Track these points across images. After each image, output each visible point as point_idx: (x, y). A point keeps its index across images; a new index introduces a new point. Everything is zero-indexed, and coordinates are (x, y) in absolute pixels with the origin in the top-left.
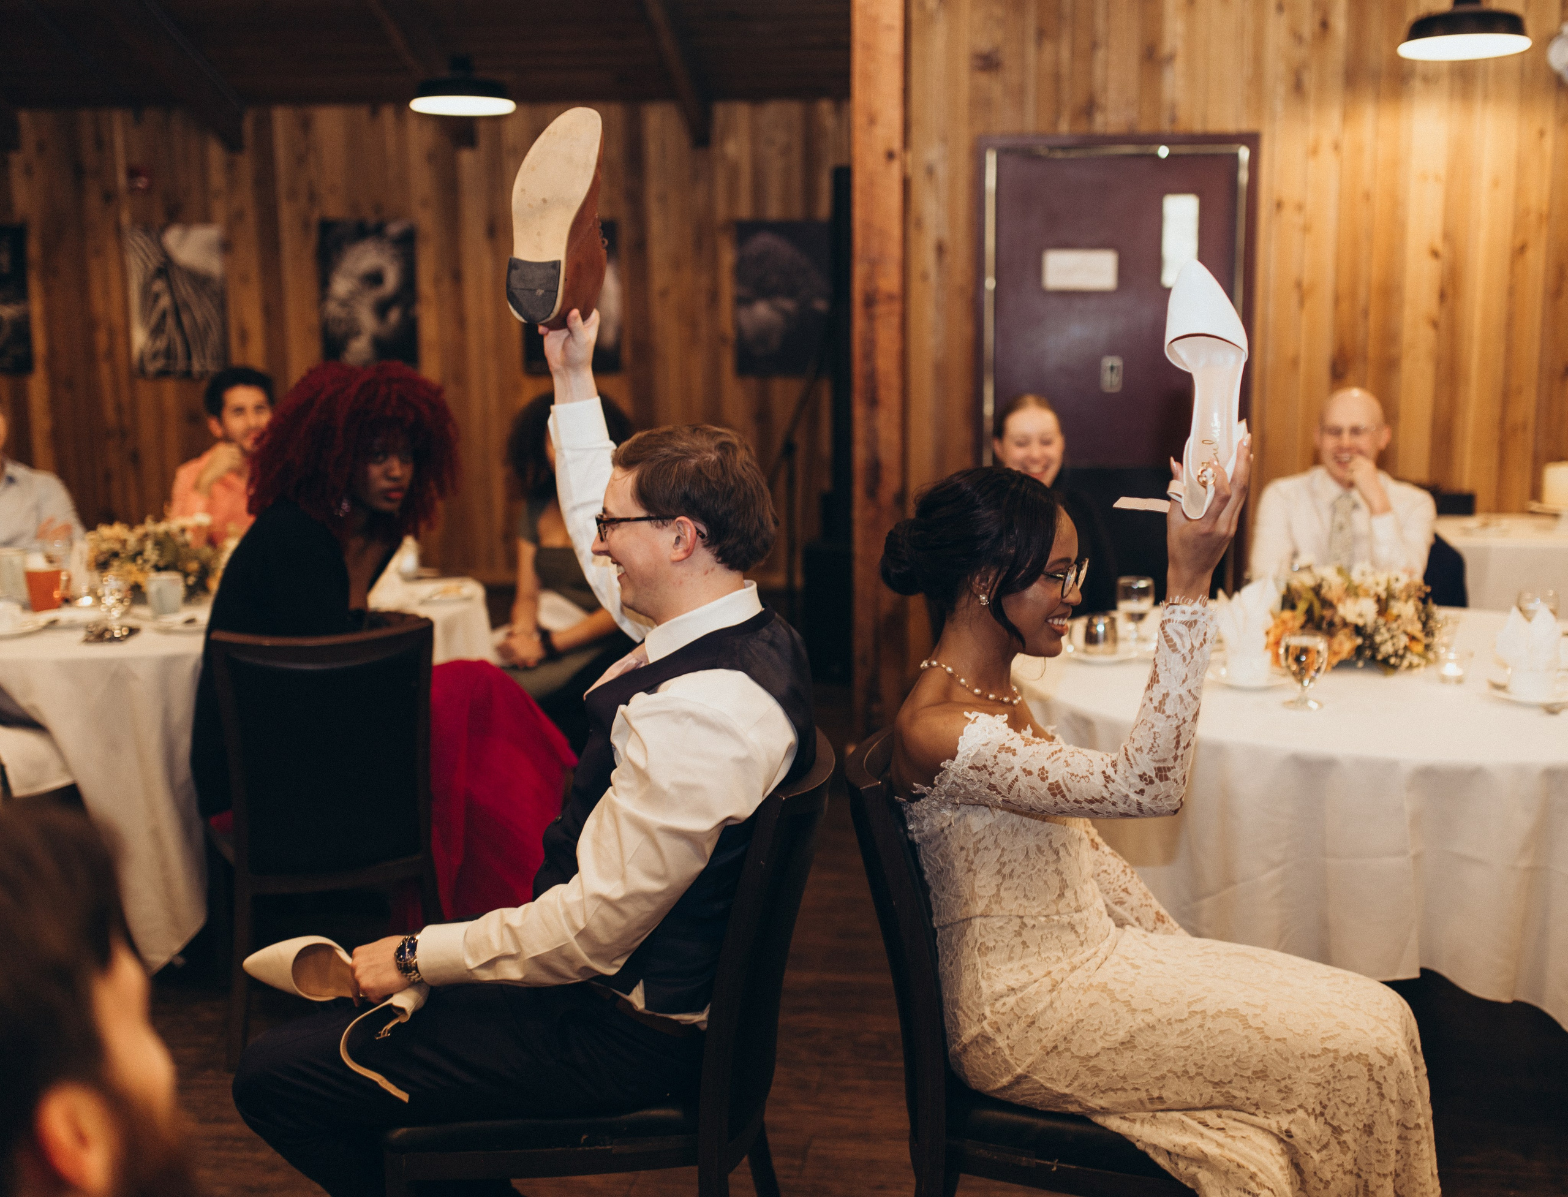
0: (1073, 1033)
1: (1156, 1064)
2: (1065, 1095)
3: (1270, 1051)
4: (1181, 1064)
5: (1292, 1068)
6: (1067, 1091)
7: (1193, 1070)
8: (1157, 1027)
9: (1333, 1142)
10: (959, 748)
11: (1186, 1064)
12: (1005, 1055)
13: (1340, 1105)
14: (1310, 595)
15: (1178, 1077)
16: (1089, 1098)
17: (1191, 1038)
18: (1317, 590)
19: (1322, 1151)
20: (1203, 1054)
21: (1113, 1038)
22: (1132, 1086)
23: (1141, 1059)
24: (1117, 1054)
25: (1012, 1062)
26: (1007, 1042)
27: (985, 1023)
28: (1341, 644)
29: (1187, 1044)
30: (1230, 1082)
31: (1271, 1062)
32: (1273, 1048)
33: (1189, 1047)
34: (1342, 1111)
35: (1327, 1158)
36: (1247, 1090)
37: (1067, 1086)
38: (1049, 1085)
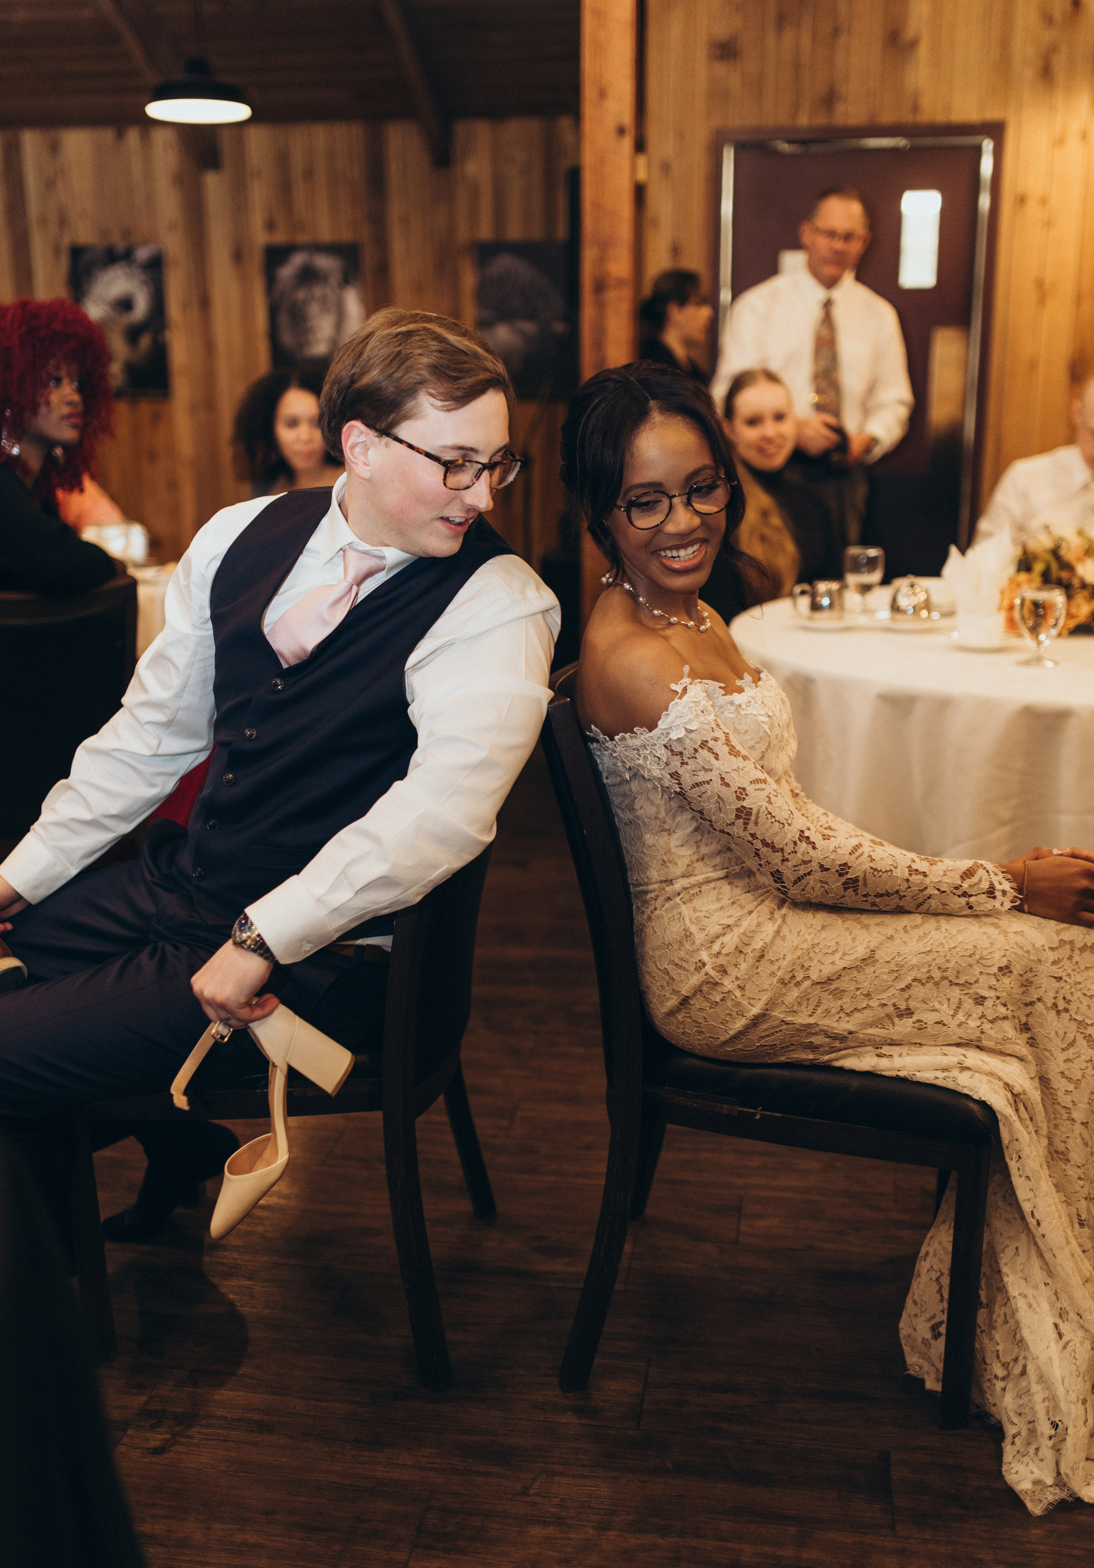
0: (811, 959)
1: (899, 975)
2: (809, 1026)
3: (1011, 945)
4: (925, 970)
5: (1033, 961)
6: (811, 1020)
7: (937, 975)
8: (895, 936)
9: (1080, 1038)
10: (660, 723)
11: (930, 970)
12: (736, 997)
13: (1082, 998)
14: (1049, 557)
15: (923, 984)
16: (835, 1024)
17: (931, 942)
18: (1055, 552)
19: (1068, 1049)
20: (945, 956)
21: (853, 957)
22: (877, 1003)
23: (883, 973)
24: (859, 972)
25: (745, 1002)
26: (736, 983)
27: (708, 968)
28: (1078, 607)
29: (928, 949)
30: (976, 982)
31: (1014, 956)
32: (1014, 942)
33: (930, 951)
34: (1085, 1003)
35: (1075, 1056)
36: (995, 989)
37: (810, 1016)
38: (789, 1019)
